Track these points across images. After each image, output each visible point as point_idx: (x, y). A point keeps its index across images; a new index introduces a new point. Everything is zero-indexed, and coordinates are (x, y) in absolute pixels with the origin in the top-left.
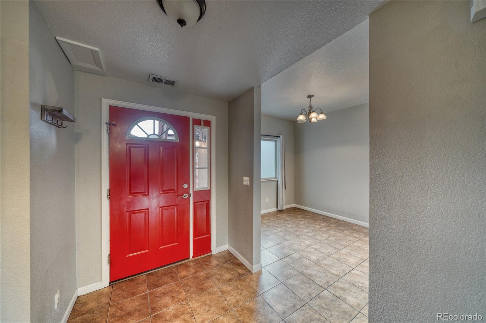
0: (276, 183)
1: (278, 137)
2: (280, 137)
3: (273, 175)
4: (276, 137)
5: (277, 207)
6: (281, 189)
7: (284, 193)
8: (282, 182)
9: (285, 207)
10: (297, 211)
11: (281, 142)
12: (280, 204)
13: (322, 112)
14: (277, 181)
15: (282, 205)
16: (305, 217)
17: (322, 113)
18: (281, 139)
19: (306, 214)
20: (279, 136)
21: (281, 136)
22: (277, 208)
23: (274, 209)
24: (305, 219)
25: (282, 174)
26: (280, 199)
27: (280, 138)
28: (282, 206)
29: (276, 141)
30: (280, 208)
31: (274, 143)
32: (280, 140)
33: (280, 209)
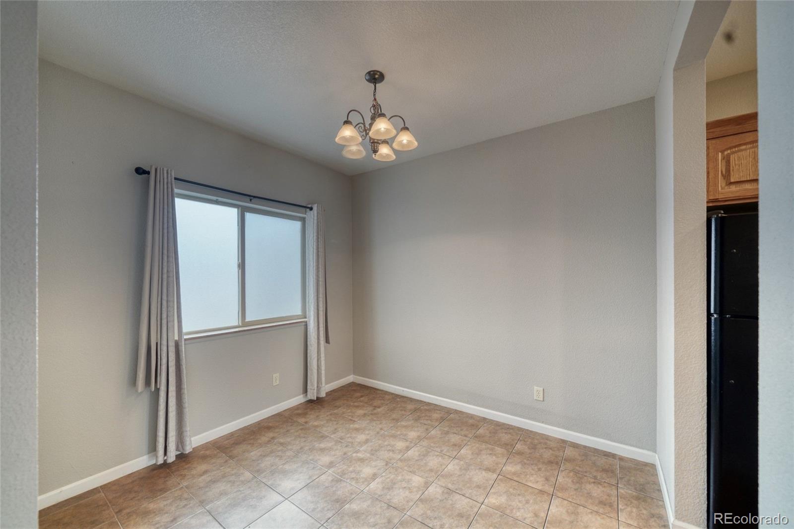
0: (303, 328)
1: (308, 210)
2: (311, 209)
3: (296, 310)
4: (304, 209)
5: (305, 391)
6: (316, 345)
7: (323, 355)
8: (318, 325)
9: (326, 388)
10: (358, 394)
11: (315, 221)
12: (312, 385)
13: (406, 126)
14: (306, 325)
15: (317, 387)
16: (372, 414)
17: (407, 129)
18: (316, 215)
19: (377, 402)
20: (310, 206)
21: (315, 207)
22: (307, 395)
23: (299, 399)
24: (372, 420)
25: (318, 306)
26: (312, 370)
27: (312, 212)
28: (319, 388)
29: (303, 220)
30: (312, 395)
31: (298, 225)
32: (312, 217)
33: (312, 398)
